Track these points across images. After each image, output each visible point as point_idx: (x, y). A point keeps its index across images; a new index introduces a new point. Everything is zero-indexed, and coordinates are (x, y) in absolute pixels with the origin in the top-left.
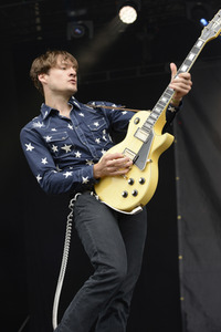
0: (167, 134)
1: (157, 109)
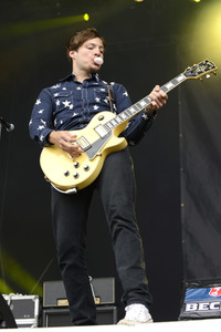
0: (123, 139)
1: (123, 115)
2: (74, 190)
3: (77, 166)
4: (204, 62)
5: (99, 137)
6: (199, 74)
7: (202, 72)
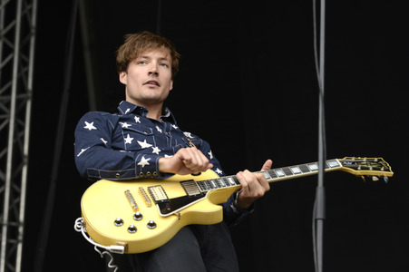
2: (122, 248)
3: (138, 217)
4: (376, 160)
5: (185, 194)
6: (362, 169)
7: (368, 169)
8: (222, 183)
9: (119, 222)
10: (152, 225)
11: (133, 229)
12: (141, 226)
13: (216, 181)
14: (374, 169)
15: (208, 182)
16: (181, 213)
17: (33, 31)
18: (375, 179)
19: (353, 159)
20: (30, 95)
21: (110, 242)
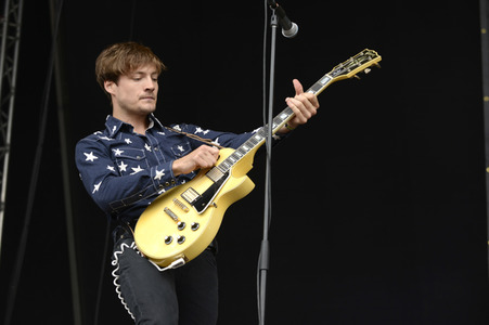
1: (244, 147)
2: (182, 260)
3: (181, 226)
4: (362, 53)
5: (212, 183)
6: (352, 69)
7: (357, 66)
8: (239, 154)
9: (168, 240)
10: (195, 227)
11: (181, 240)
12: (187, 232)
13: (233, 155)
14: (362, 63)
15: (228, 160)
16: (215, 202)
17: (13, 91)
18: (367, 71)
19: (341, 65)
20: (8, 148)
21: (169, 261)
